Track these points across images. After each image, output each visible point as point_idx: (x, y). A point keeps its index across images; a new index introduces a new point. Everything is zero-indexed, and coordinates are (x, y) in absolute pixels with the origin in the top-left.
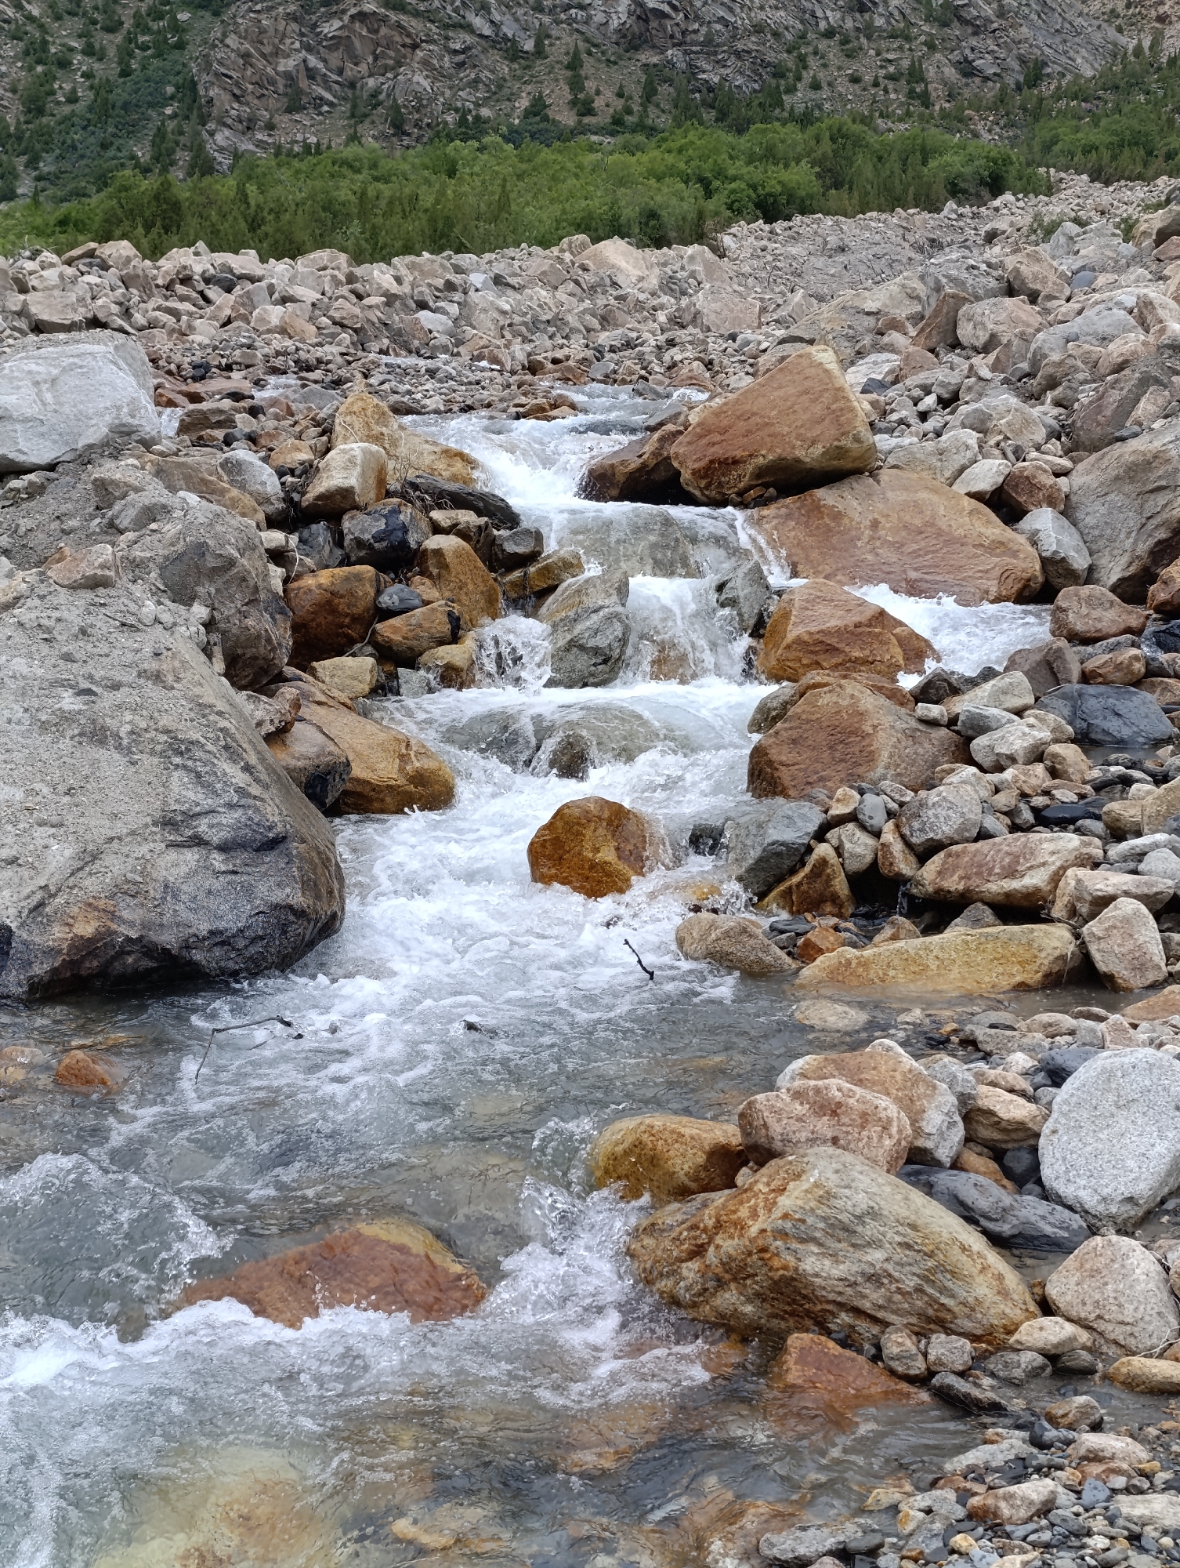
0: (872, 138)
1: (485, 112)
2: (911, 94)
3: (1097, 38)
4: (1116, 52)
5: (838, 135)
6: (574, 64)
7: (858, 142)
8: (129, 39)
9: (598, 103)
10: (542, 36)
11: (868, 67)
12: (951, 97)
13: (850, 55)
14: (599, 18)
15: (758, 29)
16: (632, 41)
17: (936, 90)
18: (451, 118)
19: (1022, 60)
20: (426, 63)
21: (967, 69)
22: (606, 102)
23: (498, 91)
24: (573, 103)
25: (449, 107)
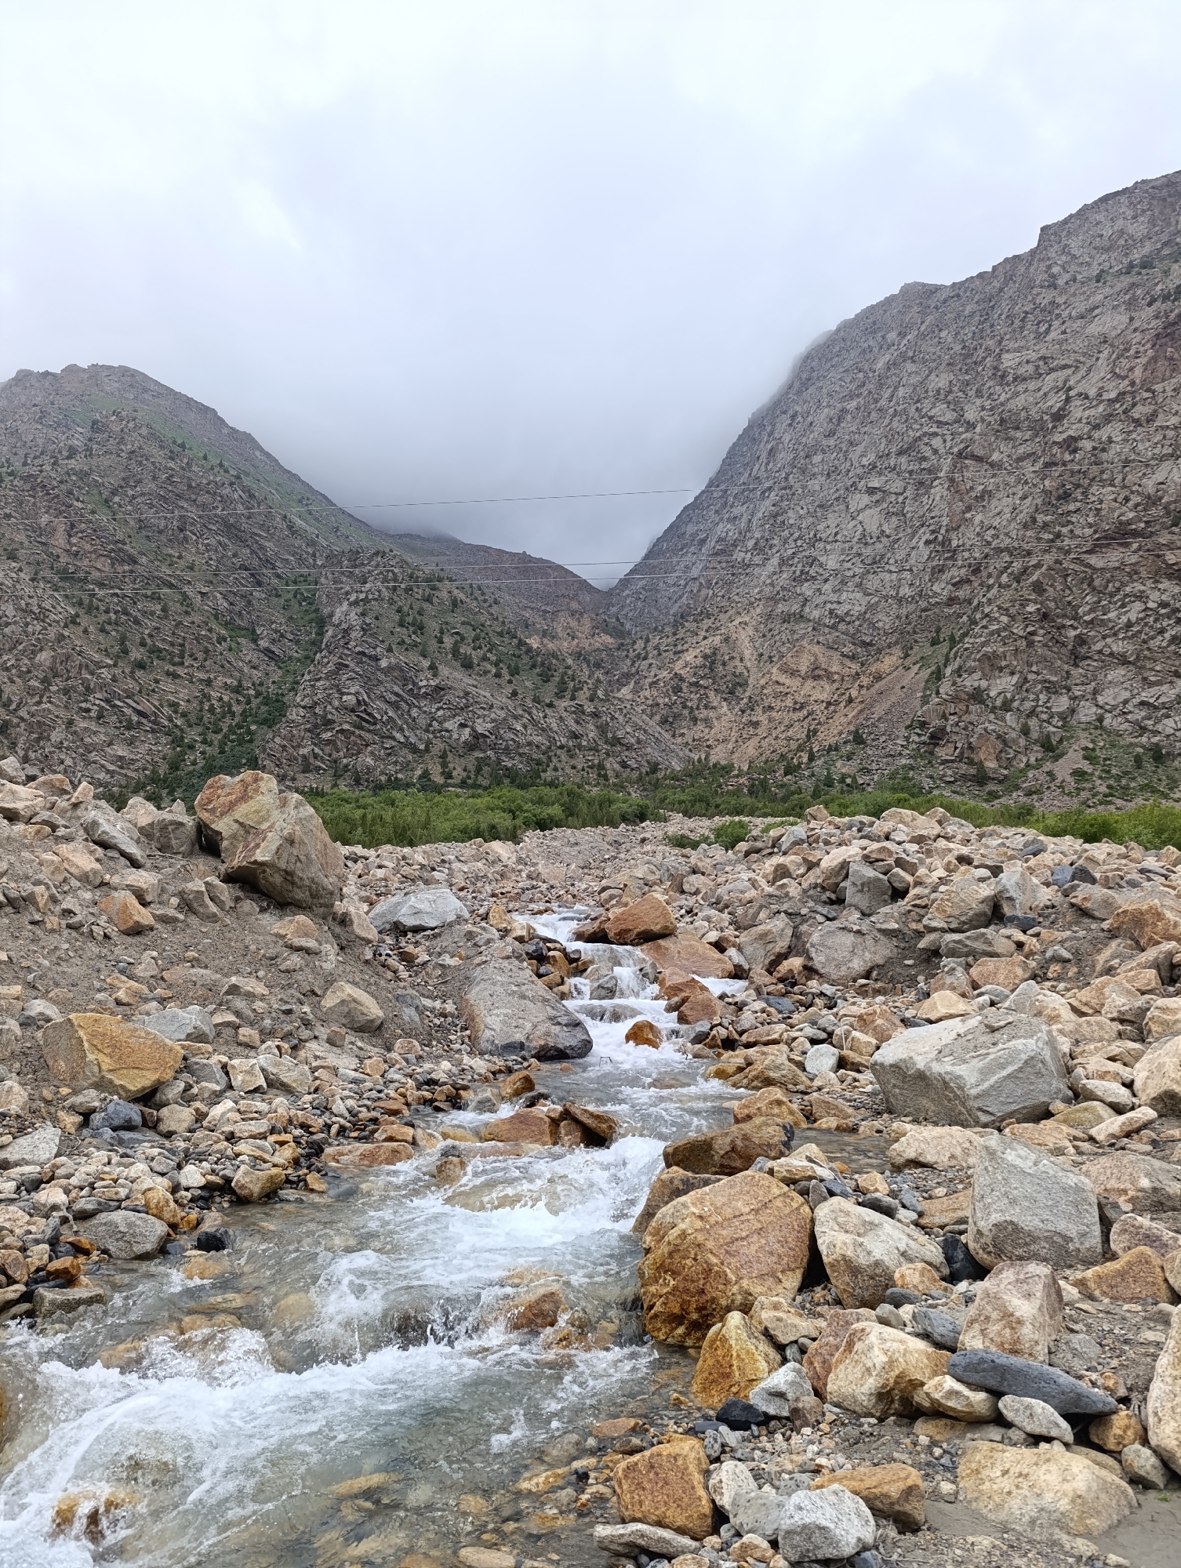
0: (585, 795)
1: (400, 776)
2: (599, 775)
3: (681, 754)
4: (690, 760)
5: (570, 793)
6: (444, 756)
7: (579, 796)
8: (226, 737)
9: (455, 773)
10: (428, 743)
11: (580, 763)
12: (617, 776)
13: (571, 757)
14: (455, 736)
15: (530, 744)
16: (471, 747)
17: (610, 773)
18: (383, 778)
19: (648, 762)
20: (372, 753)
21: (624, 765)
22: (458, 773)
23: (406, 767)
24: (443, 773)
25: (382, 773)
